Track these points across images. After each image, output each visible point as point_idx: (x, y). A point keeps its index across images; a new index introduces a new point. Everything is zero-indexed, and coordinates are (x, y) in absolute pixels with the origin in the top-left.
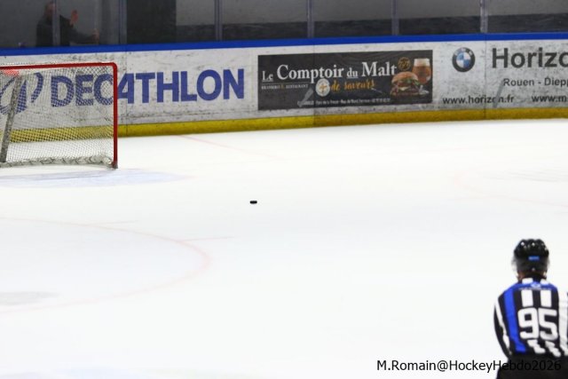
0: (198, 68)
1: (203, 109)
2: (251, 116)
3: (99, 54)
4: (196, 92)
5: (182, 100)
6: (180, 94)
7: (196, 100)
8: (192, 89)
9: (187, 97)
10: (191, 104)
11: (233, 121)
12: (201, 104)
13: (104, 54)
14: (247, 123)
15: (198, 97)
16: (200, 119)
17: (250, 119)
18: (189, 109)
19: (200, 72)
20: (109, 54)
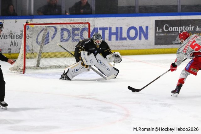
0: (128, 26)
1: (129, 44)
2: (151, 47)
3: (82, 18)
4: (126, 36)
5: (120, 40)
6: (119, 37)
7: (126, 40)
8: (124, 35)
9: (122, 39)
10: (124, 42)
11: (143, 49)
12: (128, 42)
13: (85, 18)
14: (149, 51)
15: (127, 39)
16: (128, 49)
17: (151, 49)
18: (123, 44)
19: (128, 27)
20: (87, 19)
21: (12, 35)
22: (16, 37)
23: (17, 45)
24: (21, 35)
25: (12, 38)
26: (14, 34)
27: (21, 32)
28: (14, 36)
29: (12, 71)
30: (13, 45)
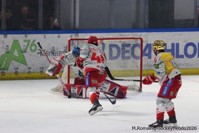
0: (185, 41)
1: (187, 63)
3: (134, 33)
4: (183, 54)
5: (176, 58)
6: (175, 54)
7: (183, 58)
8: (181, 52)
9: (179, 56)
10: (181, 59)
12: (186, 60)
13: (136, 33)
15: (185, 56)
16: (185, 68)
18: (180, 62)
19: (186, 43)
20: (139, 34)
21: (55, 52)
22: (59, 54)
24: (64, 51)
25: (55, 55)
26: (56, 50)
27: (65, 49)
28: (57, 52)
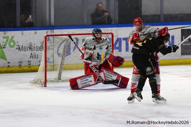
2: (178, 58)
3: (105, 28)
11: (169, 60)
13: (107, 28)
14: (175, 61)
17: (177, 59)
20: (110, 29)
21: (32, 47)
22: (36, 49)
23: (37, 57)
24: (41, 46)
25: (32, 50)
26: (33, 46)
27: (41, 44)
28: (34, 47)
29: (33, 85)
30: (32, 57)
